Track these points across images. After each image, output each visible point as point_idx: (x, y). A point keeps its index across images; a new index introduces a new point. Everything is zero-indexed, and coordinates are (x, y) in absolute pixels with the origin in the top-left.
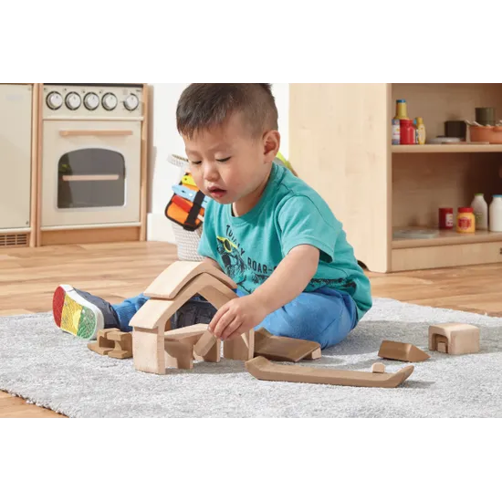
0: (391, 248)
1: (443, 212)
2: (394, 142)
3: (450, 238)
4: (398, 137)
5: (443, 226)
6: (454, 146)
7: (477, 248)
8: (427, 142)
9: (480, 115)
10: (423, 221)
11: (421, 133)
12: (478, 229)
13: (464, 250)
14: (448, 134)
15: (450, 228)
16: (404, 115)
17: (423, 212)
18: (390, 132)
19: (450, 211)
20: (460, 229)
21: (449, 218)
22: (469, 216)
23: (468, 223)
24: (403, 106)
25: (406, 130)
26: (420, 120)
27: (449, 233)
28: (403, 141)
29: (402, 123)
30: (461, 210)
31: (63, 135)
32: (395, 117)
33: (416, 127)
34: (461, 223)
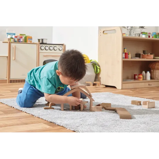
0: (122, 83)
1: (135, 75)
2: (123, 58)
3: (136, 81)
4: (124, 57)
5: (135, 79)
6: (138, 59)
7: (143, 84)
8: (131, 58)
9: (144, 52)
10: (130, 78)
11: (130, 56)
12: (143, 79)
13: (140, 84)
14: (136, 57)
15: (136, 79)
16: (126, 52)
17: (130, 75)
18: (122, 56)
19: (137, 75)
20: (139, 79)
21: (136, 77)
22: (141, 76)
23: (141, 78)
24: (126, 50)
25: (126, 55)
26: (130, 53)
27: (136, 80)
28: (125, 58)
29: (125, 54)
30: (139, 75)
31: (44, 56)
32: (124, 52)
33: (129, 54)
34: (139, 78)
